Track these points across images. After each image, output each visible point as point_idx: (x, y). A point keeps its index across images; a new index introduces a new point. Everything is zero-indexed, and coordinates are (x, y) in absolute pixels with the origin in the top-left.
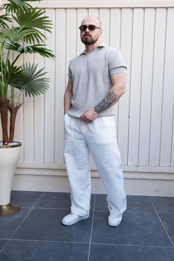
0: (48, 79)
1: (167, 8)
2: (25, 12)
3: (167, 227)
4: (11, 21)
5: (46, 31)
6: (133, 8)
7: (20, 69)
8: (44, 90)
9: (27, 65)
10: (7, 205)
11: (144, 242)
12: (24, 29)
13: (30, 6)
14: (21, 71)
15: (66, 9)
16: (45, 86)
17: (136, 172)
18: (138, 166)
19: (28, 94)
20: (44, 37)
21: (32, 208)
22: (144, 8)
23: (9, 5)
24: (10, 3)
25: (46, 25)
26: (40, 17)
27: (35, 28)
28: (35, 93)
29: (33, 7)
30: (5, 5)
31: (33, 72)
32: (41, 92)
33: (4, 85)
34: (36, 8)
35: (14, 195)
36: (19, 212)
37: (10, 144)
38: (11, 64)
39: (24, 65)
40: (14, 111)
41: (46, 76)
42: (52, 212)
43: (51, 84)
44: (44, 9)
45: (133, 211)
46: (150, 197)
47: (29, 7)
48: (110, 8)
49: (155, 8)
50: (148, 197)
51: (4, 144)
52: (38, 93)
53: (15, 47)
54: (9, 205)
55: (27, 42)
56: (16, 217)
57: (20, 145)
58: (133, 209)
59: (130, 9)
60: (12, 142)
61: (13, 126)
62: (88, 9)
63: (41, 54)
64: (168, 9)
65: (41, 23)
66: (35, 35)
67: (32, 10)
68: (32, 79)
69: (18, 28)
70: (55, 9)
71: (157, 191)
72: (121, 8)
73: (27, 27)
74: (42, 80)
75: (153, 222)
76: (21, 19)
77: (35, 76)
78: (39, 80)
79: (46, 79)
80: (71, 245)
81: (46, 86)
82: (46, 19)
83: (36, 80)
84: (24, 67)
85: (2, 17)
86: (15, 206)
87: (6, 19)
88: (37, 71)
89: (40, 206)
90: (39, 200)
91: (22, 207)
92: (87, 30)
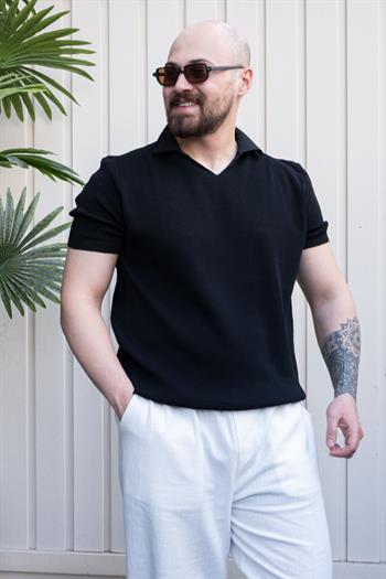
5: (75, 75)
20: (69, 95)
25: (74, 56)
27: (37, 68)
28: (29, 303)
31: (22, 227)
32: (49, 296)
52: (39, 300)
55: (8, 115)
68: (18, 250)
73: (4, 66)
77: (32, 234)
78: (44, 252)
82: (74, 37)
83: (32, 254)
88: (38, 217)
92: (182, 83)
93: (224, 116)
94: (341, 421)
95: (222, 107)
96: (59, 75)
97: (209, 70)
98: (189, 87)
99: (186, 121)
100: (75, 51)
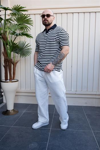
1: (90, 12)
2: (20, 16)
4: (14, 21)
6: (73, 13)
7: (18, 44)
8: (29, 54)
9: (21, 42)
10: (12, 110)
12: (19, 25)
13: (22, 13)
14: (18, 45)
15: (40, 14)
17: (75, 94)
18: (76, 91)
19: (21, 56)
20: (30, 28)
21: (24, 111)
22: (78, 13)
23: (12, 13)
24: (13, 12)
25: (31, 23)
26: (27, 18)
27: (25, 24)
28: (25, 56)
29: (24, 14)
30: (11, 13)
31: (24, 46)
32: (28, 55)
33: (9, 52)
34: (25, 14)
35: (16, 105)
36: (18, 113)
37: (13, 81)
38: (13, 42)
39: (19, 42)
40: (15, 64)
42: (33, 113)
44: (29, 15)
46: (83, 106)
48: (62, 13)
50: (81, 106)
51: (10, 81)
53: (14, 33)
54: (13, 110)
55: (21, 31)
56: (16, 116)
57: (18, 81)
58: (74, 112)
59: (71, 13)
60: (14, 79)
61: (14, 72)
65: (28, 21)
66: (25, 27)
67: (23, 15)
68: (23, 49)
69: (17, 25)
70: (35, 14)
71: (86, 103)
72: (67, 13)
73: (21, 24)
74: (28, 49)
75: (83, 119)
76: (18, 20)
77: (25, 47)
78: (27, 49)
79: (30, 48)
80: (41, 130)
82: (31, 20)
83: (25, 49)
84: (19, 43)
85: (9, 19)
86: (16, 110)
87: (11, 20)
88: (26, 45)
89: (28, 111)
90: (28, 108)
91: (19, 111)
92: (46, 17)
93: (51, 23)
95: (51, 22)
96: (29, 25)
98: (47, 18)
99: (46, 23)
100: (31, 22)
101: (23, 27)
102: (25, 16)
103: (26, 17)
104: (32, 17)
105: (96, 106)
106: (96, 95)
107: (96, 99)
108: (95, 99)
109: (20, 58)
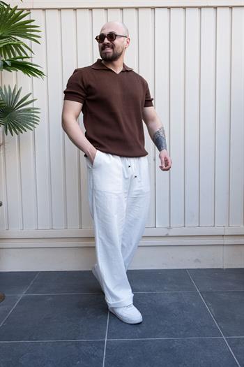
0: (38, 109)
1: (200, 8)
3: (212, 310)
6: (153, 8)
8: (32, 125)
9: (5, 89)
11: (181, 333)
13: (7, 5)
15: (60, 9)
16: (33, 119)
17: (167, 236)
18: (170, 228)
19: (8, 130)
20: (30, 50)
21: (21, 295)
22: (169, 8)
25: (32, 33)
26: (22, 20)
27: (17, 37)
29: (11, 7)
31: (15, 100)
32: (27, 127)
34: (16, 8)
36: (3, 302)
39: (1, 90)
41: (35, 105)
42: (50, 299)
43: (42, 116)
44: (29, 10)
45: (165, 290)
46: (188, 269)
47: (6, 7)
48: (122, 9)
49: (185, 8)
50: (185, 269)
52: (24, 129)
58: (165, 288)
62: (91, 9)
63: (24, 72)
64: (202, 9)
65: (25, 29)
66: (14, 45)
67: (10, 11)
68: (14, 110)
70: (44, 10)
71: (197, 260)
72: (137, 9)
73: (4, 36)
74: (29, 110)
75: (194, 304)
77: (19, 104)
79: (35, 108)
80: (78, 345)
81: (36, 120)
84: (1, 93)
88: (21, 97)
89: (34, 292)
90: (32, 283)
91: (6, 295)
94: (165, 158)
97: (116, 36)
98: (109, 42)
100: (33, 31)
101: (10, 45)
102: (16, 12)
103: (18, 17)
104: (37, 18)
105: (225, 267)
106: (223, 235)
107: (225, 247)
108: (222, 247)
109: (4, 139)
